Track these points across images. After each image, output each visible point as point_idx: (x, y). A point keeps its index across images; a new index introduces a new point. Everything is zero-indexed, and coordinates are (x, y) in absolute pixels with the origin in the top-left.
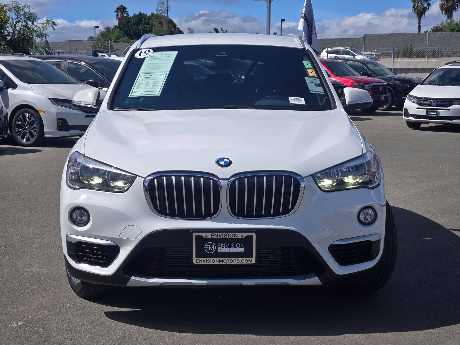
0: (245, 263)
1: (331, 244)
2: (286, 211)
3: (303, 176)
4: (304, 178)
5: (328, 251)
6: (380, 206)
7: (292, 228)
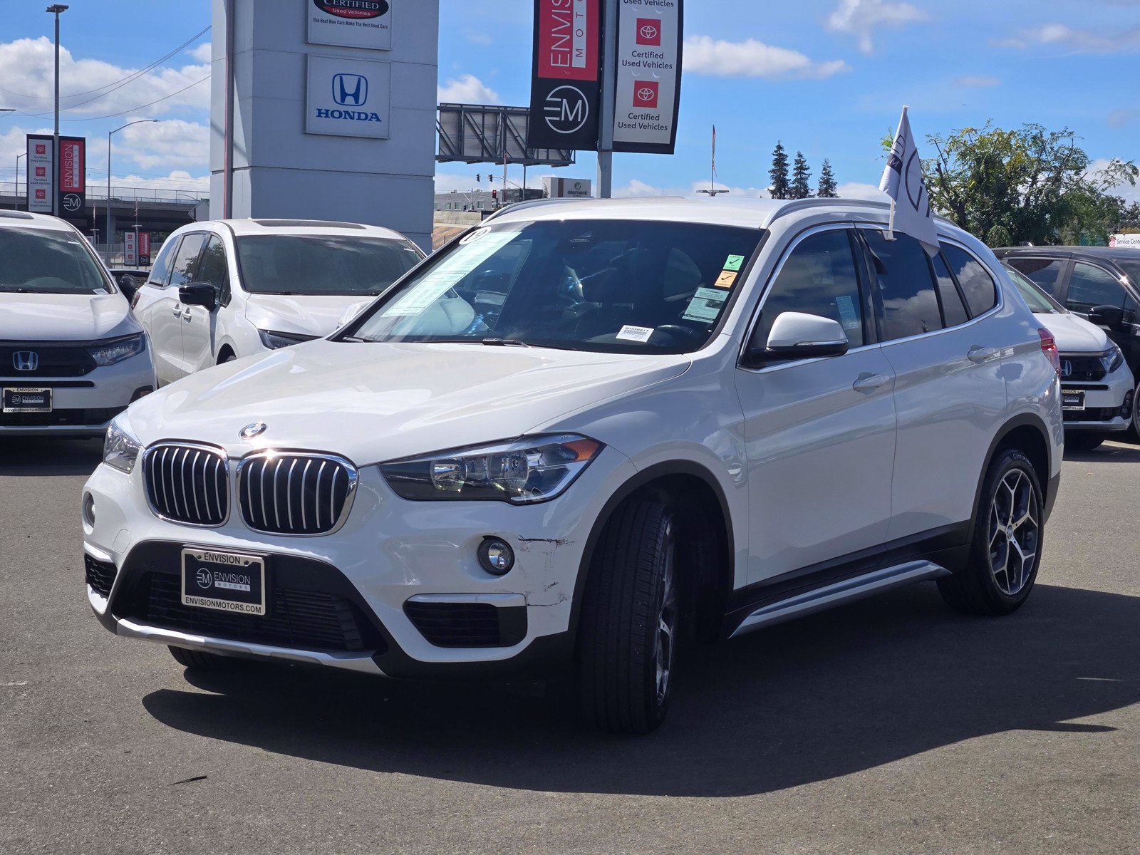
0: (250, 612)
1: (407, 600)
2: (326, 526)
3: (357, 465)
4: (359, 468)
5: (402, 612)
6: (520, 539)
7: (326, 558)
